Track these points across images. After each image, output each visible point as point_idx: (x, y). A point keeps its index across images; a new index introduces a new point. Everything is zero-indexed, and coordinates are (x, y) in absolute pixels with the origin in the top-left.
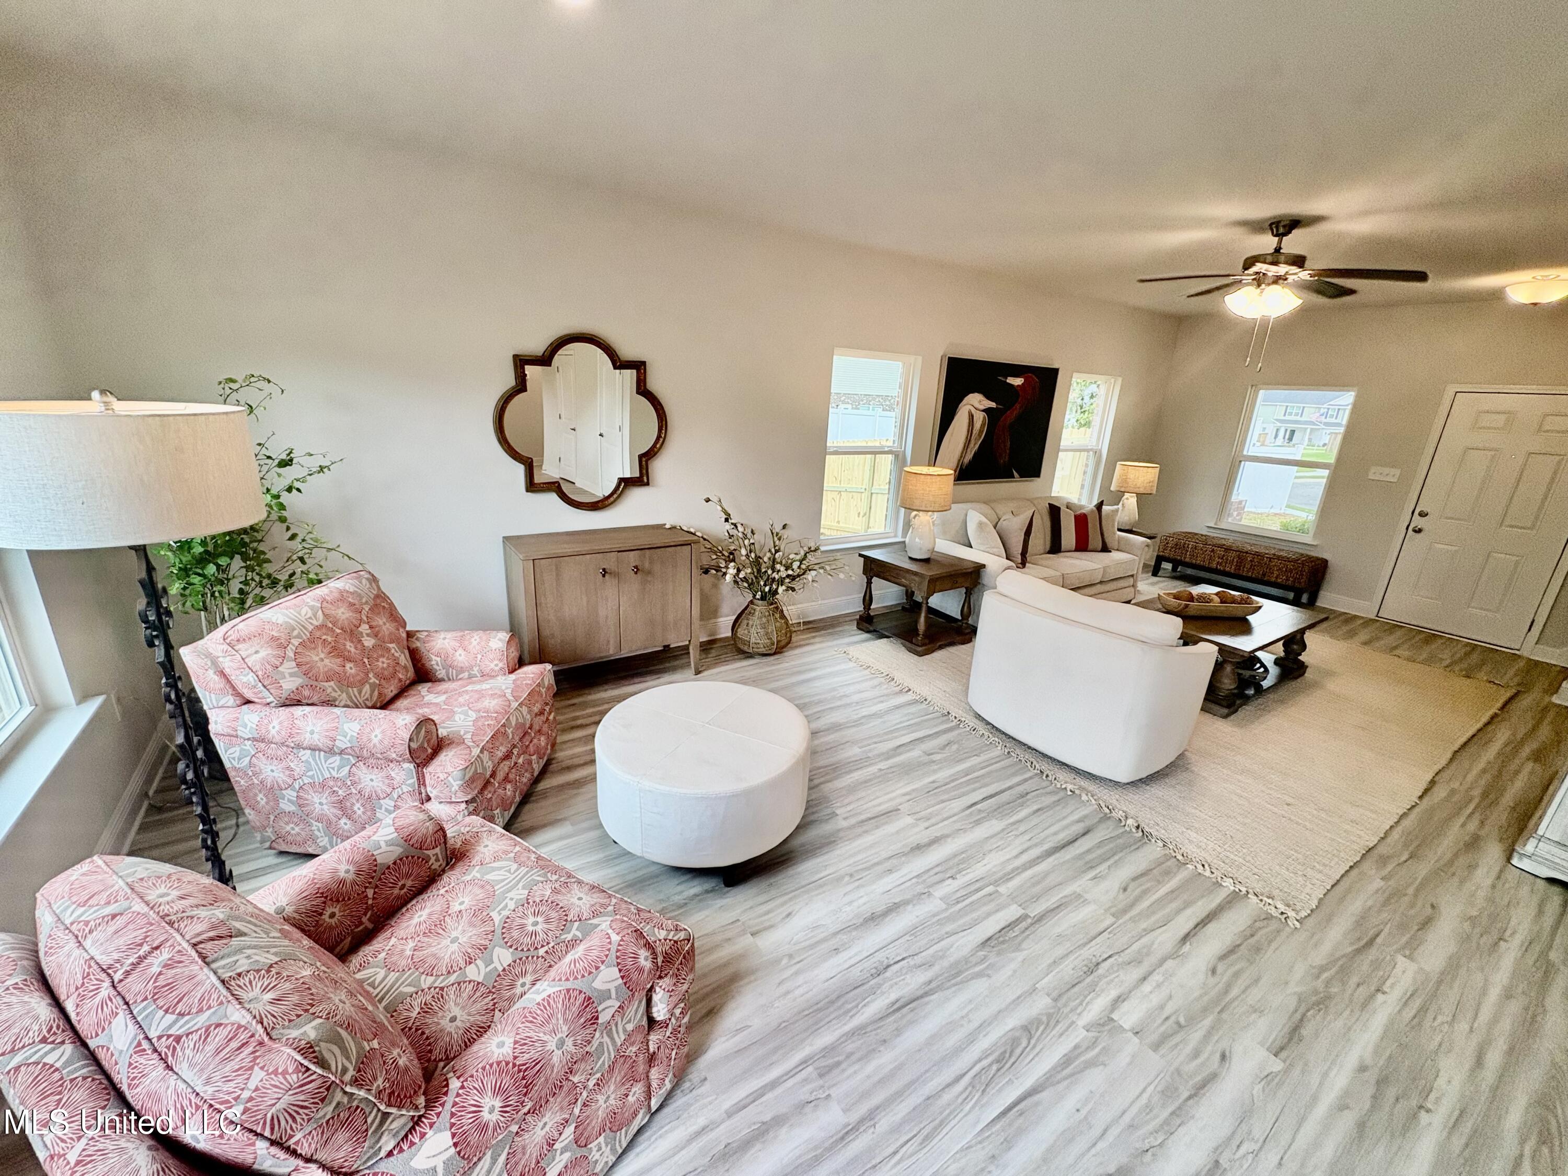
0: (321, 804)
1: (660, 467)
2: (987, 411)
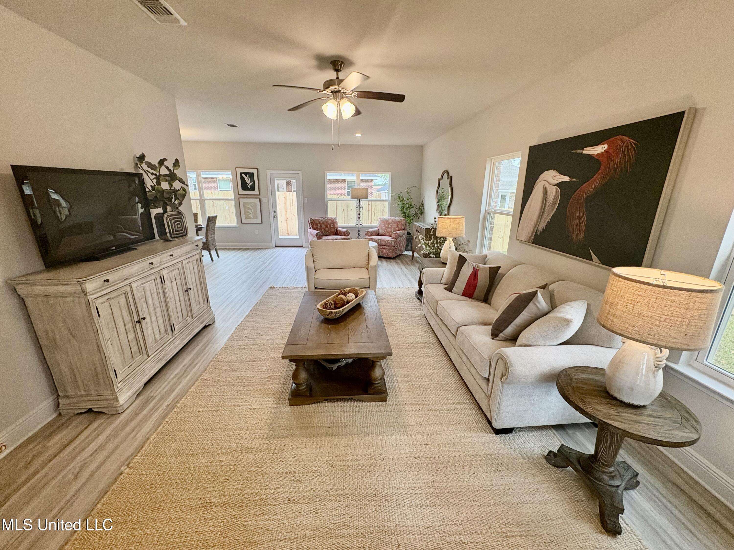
2: (559, 185)
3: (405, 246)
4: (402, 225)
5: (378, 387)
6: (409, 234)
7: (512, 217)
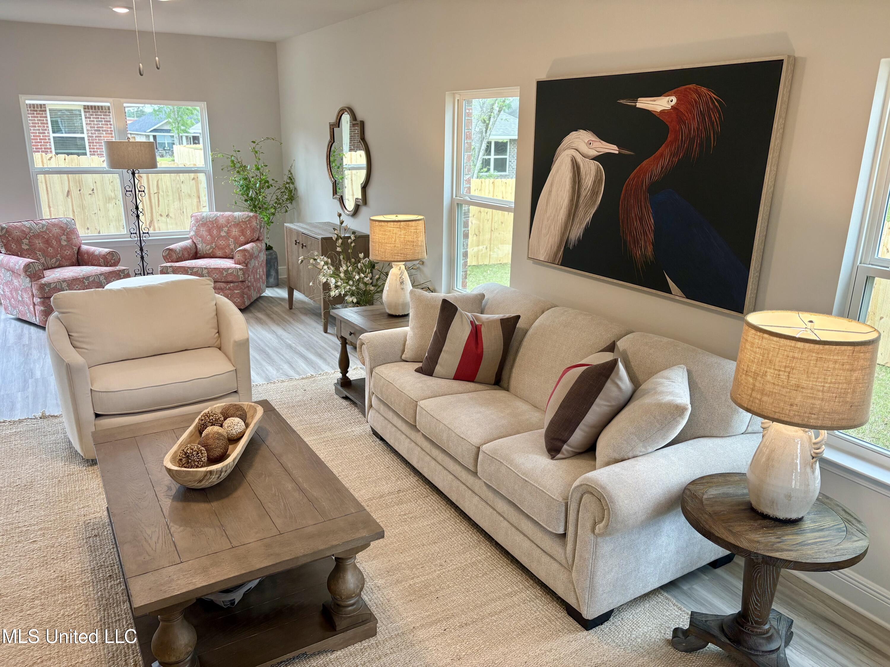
3: (264, 277)
4: (253, 230)
5: (354, 611)
6: (269, 248)
7: (512, 215)
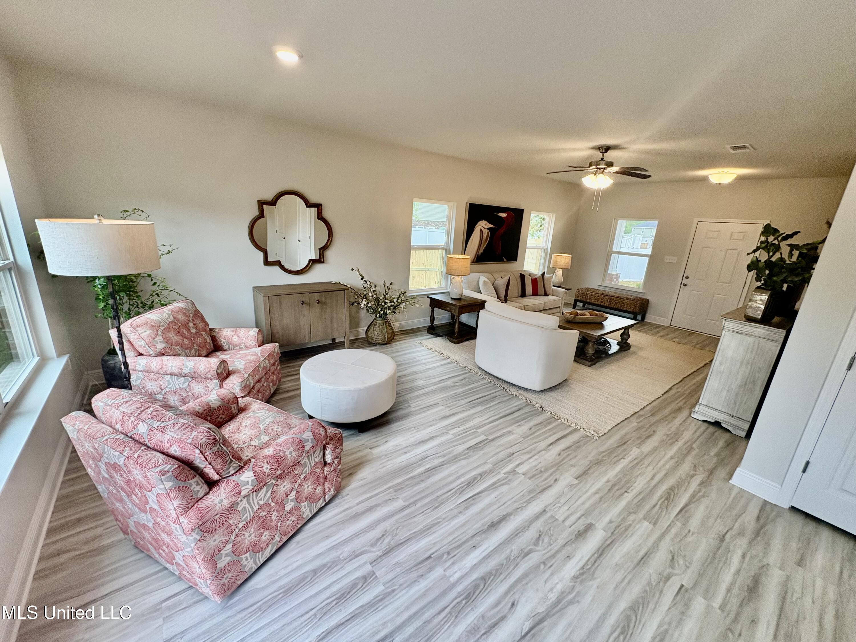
0: (174, 400)
1: (329, 254)
2: (489, 229)
